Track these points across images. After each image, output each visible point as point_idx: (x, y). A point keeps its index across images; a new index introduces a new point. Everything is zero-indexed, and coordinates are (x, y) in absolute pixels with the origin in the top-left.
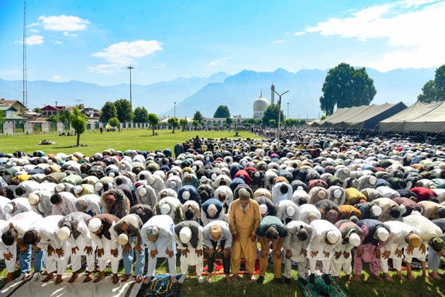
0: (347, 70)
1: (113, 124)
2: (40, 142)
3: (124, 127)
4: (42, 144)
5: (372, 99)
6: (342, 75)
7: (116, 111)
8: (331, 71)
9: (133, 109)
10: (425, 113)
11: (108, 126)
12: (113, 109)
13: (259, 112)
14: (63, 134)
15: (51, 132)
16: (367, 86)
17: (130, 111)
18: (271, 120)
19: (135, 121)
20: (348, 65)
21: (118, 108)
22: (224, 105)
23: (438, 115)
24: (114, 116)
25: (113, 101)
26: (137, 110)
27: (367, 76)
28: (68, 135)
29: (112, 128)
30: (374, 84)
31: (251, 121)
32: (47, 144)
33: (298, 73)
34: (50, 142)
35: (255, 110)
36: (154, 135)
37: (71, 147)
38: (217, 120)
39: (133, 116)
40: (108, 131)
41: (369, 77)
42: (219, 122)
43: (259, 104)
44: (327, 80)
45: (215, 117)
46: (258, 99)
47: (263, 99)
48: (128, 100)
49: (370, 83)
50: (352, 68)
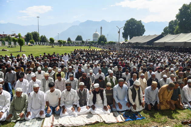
0: (134, 21)
1: (32, 43)
2: (1, 50)
3: (36, 44)
4: (2, 51)
5: (143, 33)
6: (132, 23)
7: (32, 37)
8: (127, 21)
9: (40, 36)
10: (172, 38)
11: (29, 44)
12: (31, 36)
13: (95, 38)
14: (9, 47)
15: (2, 46)
16: (142, 28)
17: (39, 37)
18: (102, 42)
19: (41, 42)
20: (134, 19)
21: (33, 35)
22: (80, 35)
23: (178, 40)
24: (31, 39)
25: (31, 32)
26: (42, 37)
27: (142, 24)
28: (12, 47)
29: (31, 44)
30: (145, 27)
31: (92, 42)
32: (5, 51)
33: (111, 22)
34: (6, 50)
35: (93, 37)
36: (52, 47)
37: (17, 52)
38: (77, 41)
39: (40, 39)
40: (29, 45)
41: (143, 24)
42: (78, 42)
43: (95, 35)
44: (125, 25)
45: (76, 40)
46: (95, 33)
47: (97, 33)
48: (38, 32)
49: (143, 27)
50: (136, 20)
